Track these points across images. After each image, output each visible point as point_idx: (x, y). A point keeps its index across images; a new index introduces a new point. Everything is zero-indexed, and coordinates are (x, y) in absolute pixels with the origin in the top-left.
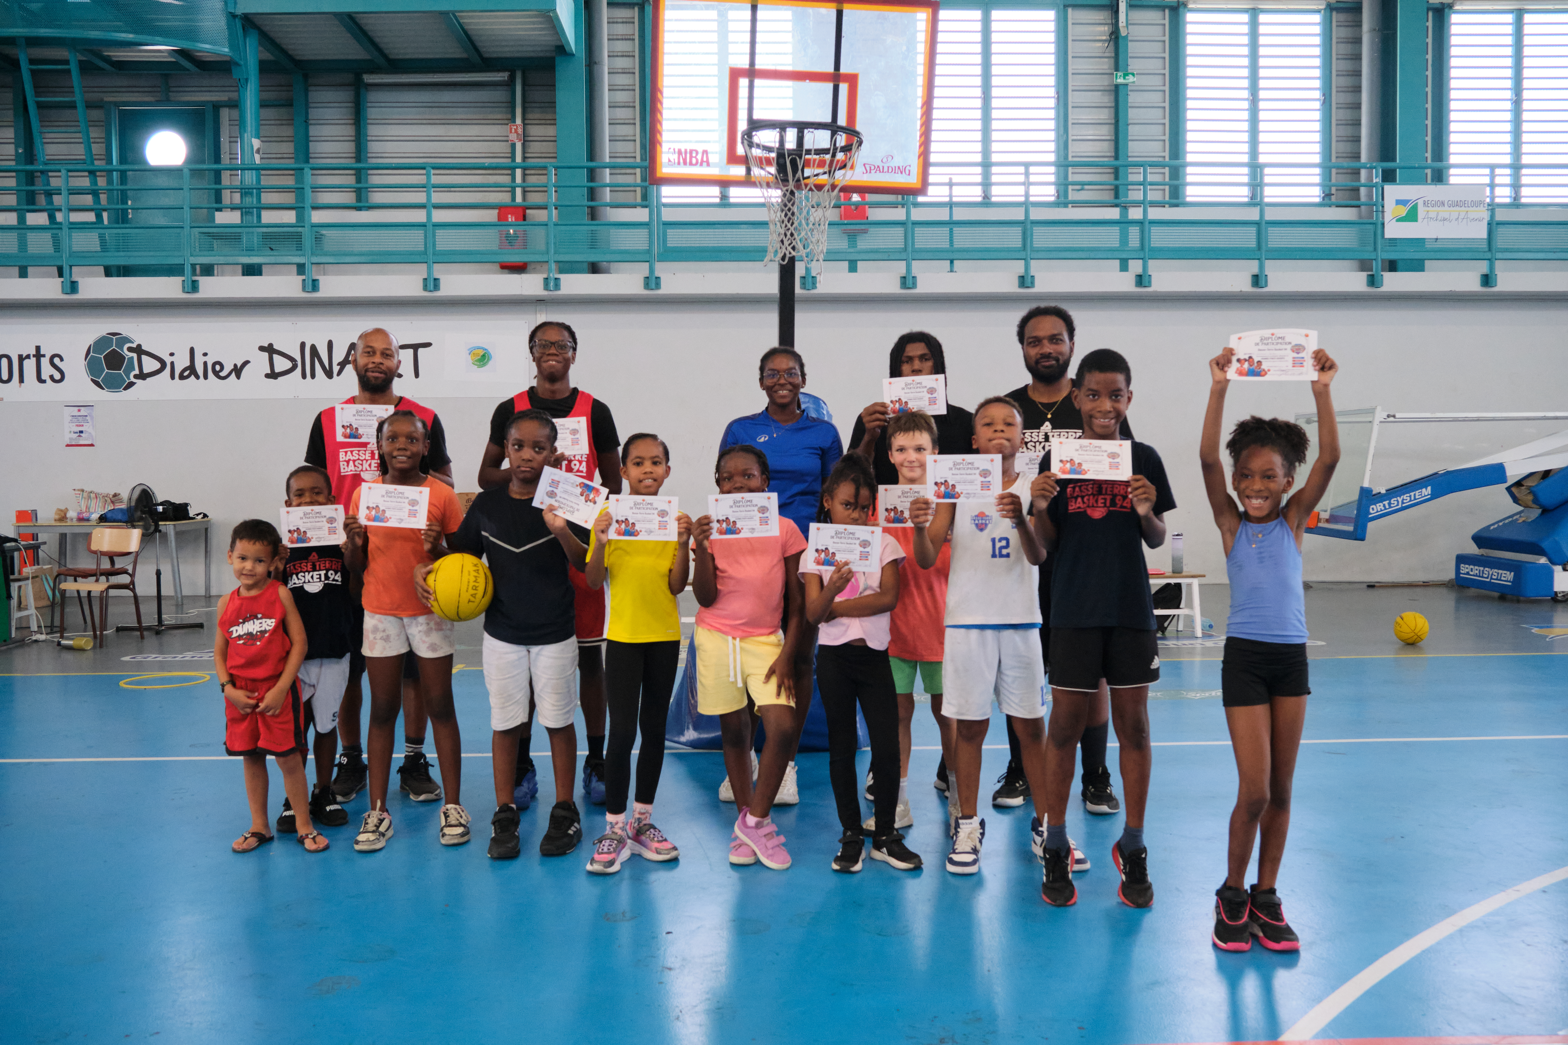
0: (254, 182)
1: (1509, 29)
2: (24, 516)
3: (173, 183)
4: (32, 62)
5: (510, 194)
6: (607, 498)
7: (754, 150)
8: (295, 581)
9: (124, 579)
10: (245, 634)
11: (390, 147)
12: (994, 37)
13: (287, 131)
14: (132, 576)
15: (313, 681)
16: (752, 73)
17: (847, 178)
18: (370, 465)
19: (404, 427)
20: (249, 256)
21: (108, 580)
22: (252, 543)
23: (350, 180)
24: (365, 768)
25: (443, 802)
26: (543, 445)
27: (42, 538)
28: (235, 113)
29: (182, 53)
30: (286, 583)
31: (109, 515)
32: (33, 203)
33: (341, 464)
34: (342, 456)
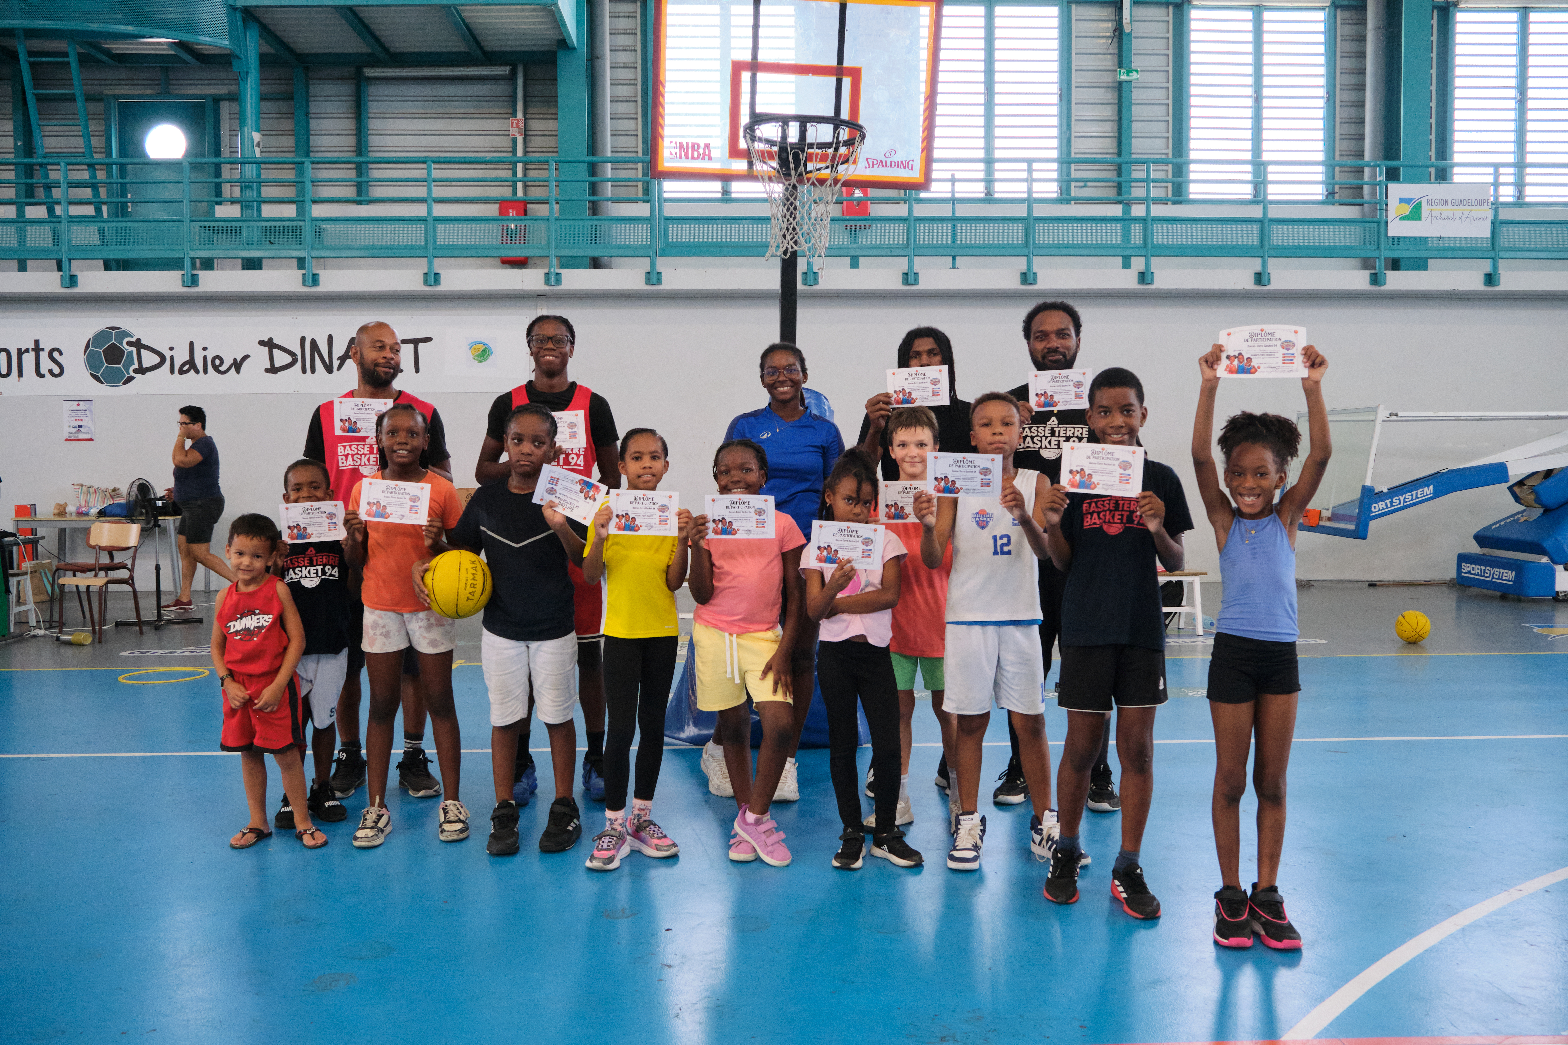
0: (255, 176)
1: (1514, 28)
2: (24, 511)
3: (173, 177)
4: (31, 54)
5: (511, 188)
6: (608, 493)
7: (756, 144)
8: (292, 576)
9: (123, 574)
10: (242, 630)
11: (391, 141)
12: (998, 33)
13: (287, 124)
14: (131, 570)
15: (311, 676)
16: (755, 66)
17: (850, 172)
18: (368, 460)
19: (404, 421)
20: (249, 250)
21: (107, 575)
22: (249, 538)
23: (351, 174)
24: (364, 763)
25: (443, 797)
26: (543, 439)
27: (41, 532)
28: (235, 106)
29: (182, 45)
30: (283, 577)
31: (108, 510)
32: (33, 197)
33: (340, 458)
34: (340, 450)
